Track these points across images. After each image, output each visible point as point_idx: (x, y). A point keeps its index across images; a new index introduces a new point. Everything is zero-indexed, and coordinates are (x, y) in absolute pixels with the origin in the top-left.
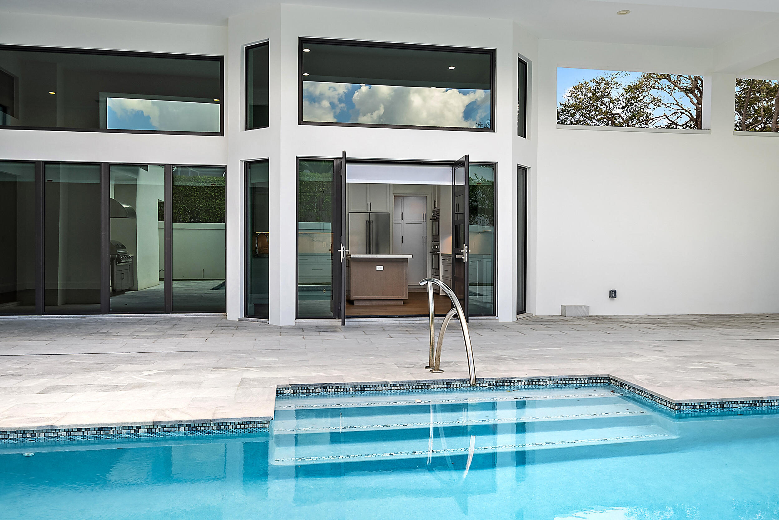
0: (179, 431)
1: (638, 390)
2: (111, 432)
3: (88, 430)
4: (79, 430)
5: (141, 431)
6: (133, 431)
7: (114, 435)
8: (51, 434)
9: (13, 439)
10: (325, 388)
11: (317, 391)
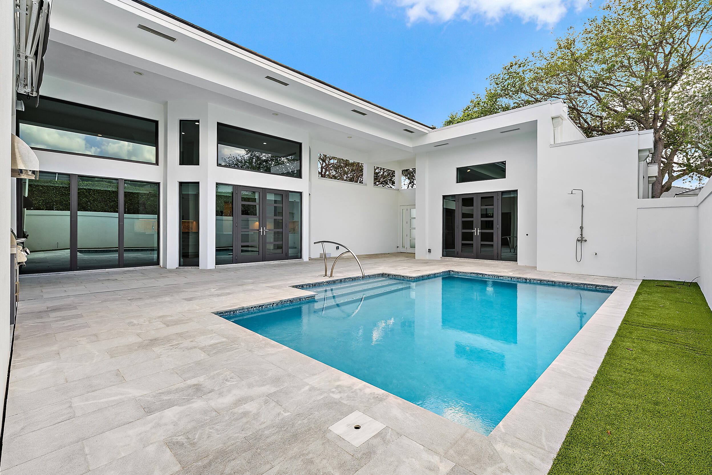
0: (287, 303)
1: (397, 276)
2: (264, 307)
3: (255, 307)
4: (252, 308)
5: (274, 305)
6: (271, 306)
7: (265, 308)
8: (241, 311)
9: (226, 315)
10: (303, 286)
11: (300, 287)
